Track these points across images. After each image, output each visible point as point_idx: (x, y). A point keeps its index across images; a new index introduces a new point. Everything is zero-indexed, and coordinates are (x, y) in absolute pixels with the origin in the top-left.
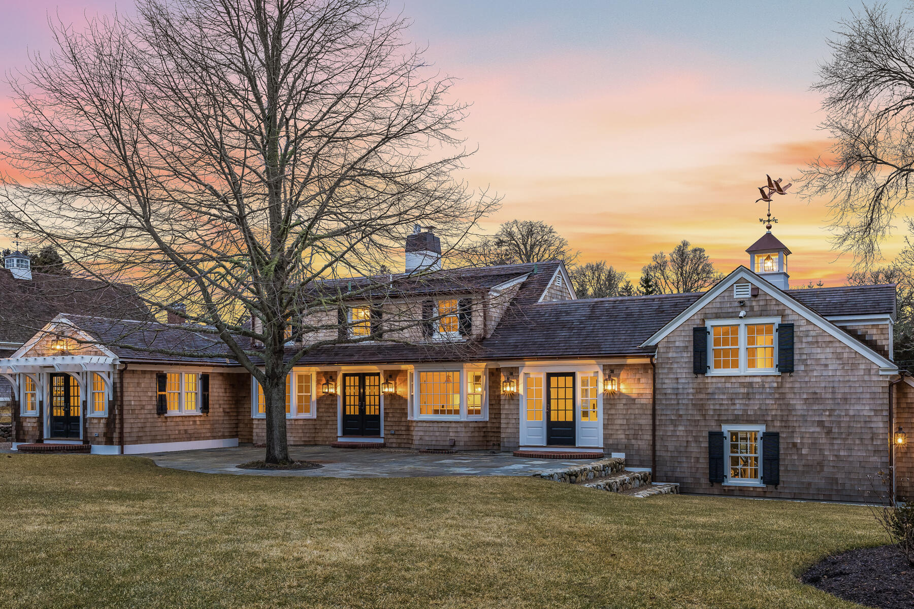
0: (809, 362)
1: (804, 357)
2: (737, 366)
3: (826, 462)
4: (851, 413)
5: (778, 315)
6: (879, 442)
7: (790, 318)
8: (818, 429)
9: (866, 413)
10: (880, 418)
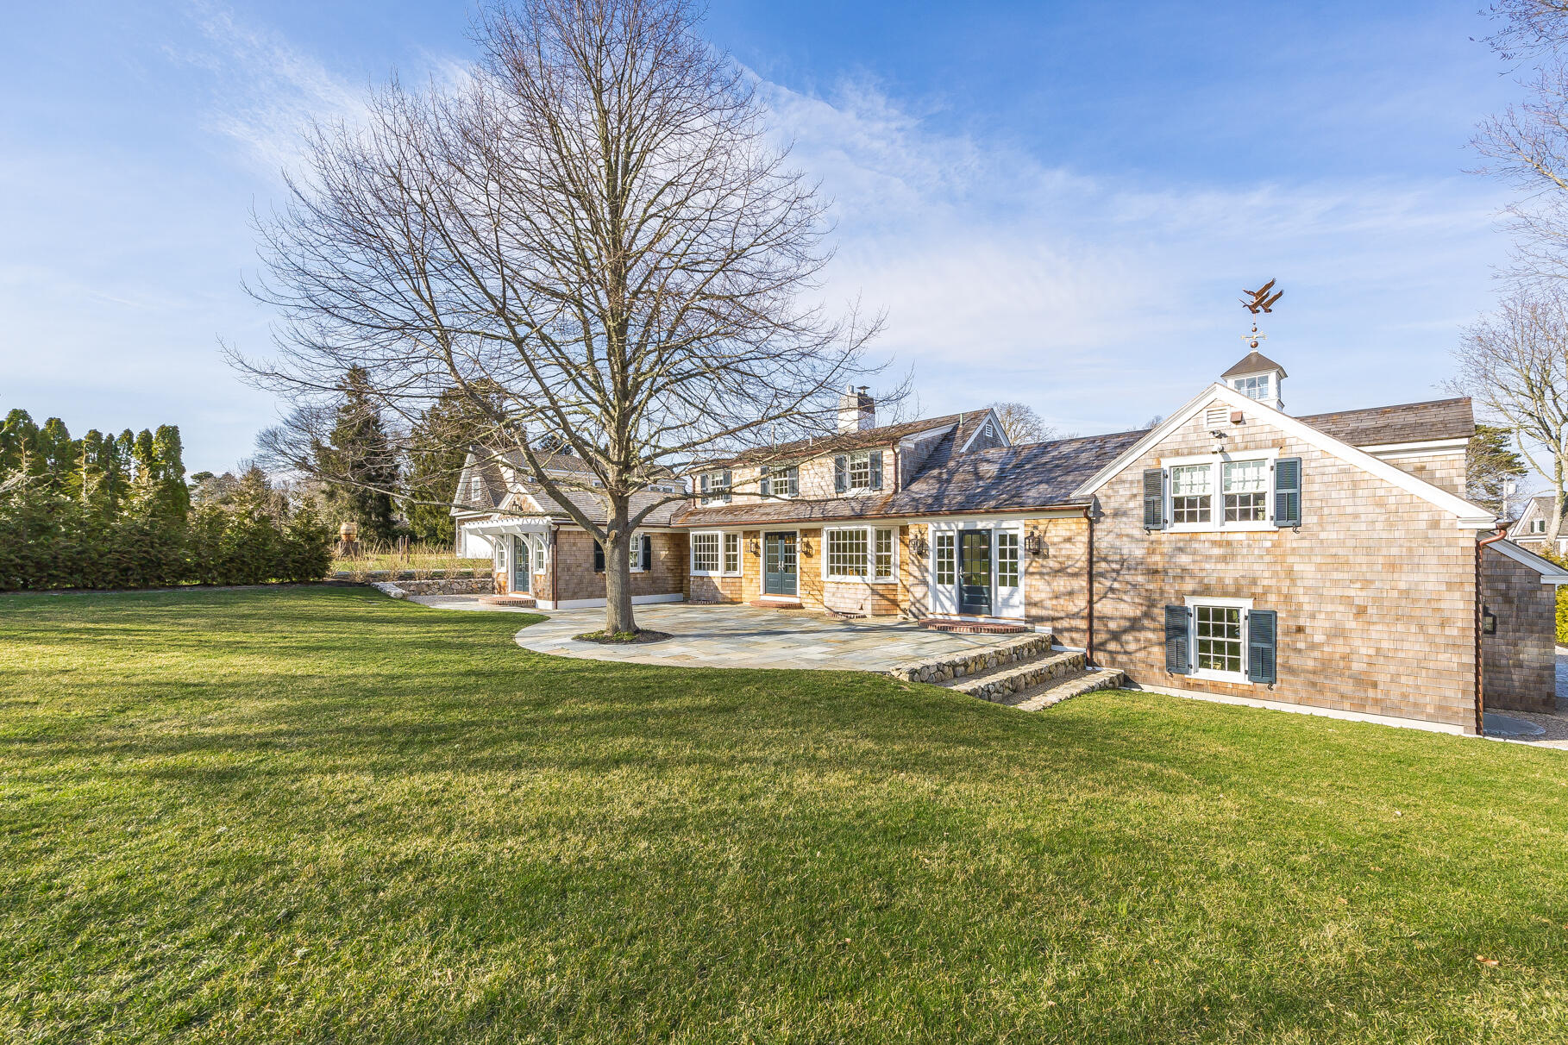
0: (1326, 511)
1: (1318, 504)
2: (1208, 519)
3: (1355, 657)
4: (1402, 585)
5: (1273, 446)
6: (1455, 632)
7: (1295, 449)
8: (1341, 608)
9: (1430, 587)
10: (1457, 595)
